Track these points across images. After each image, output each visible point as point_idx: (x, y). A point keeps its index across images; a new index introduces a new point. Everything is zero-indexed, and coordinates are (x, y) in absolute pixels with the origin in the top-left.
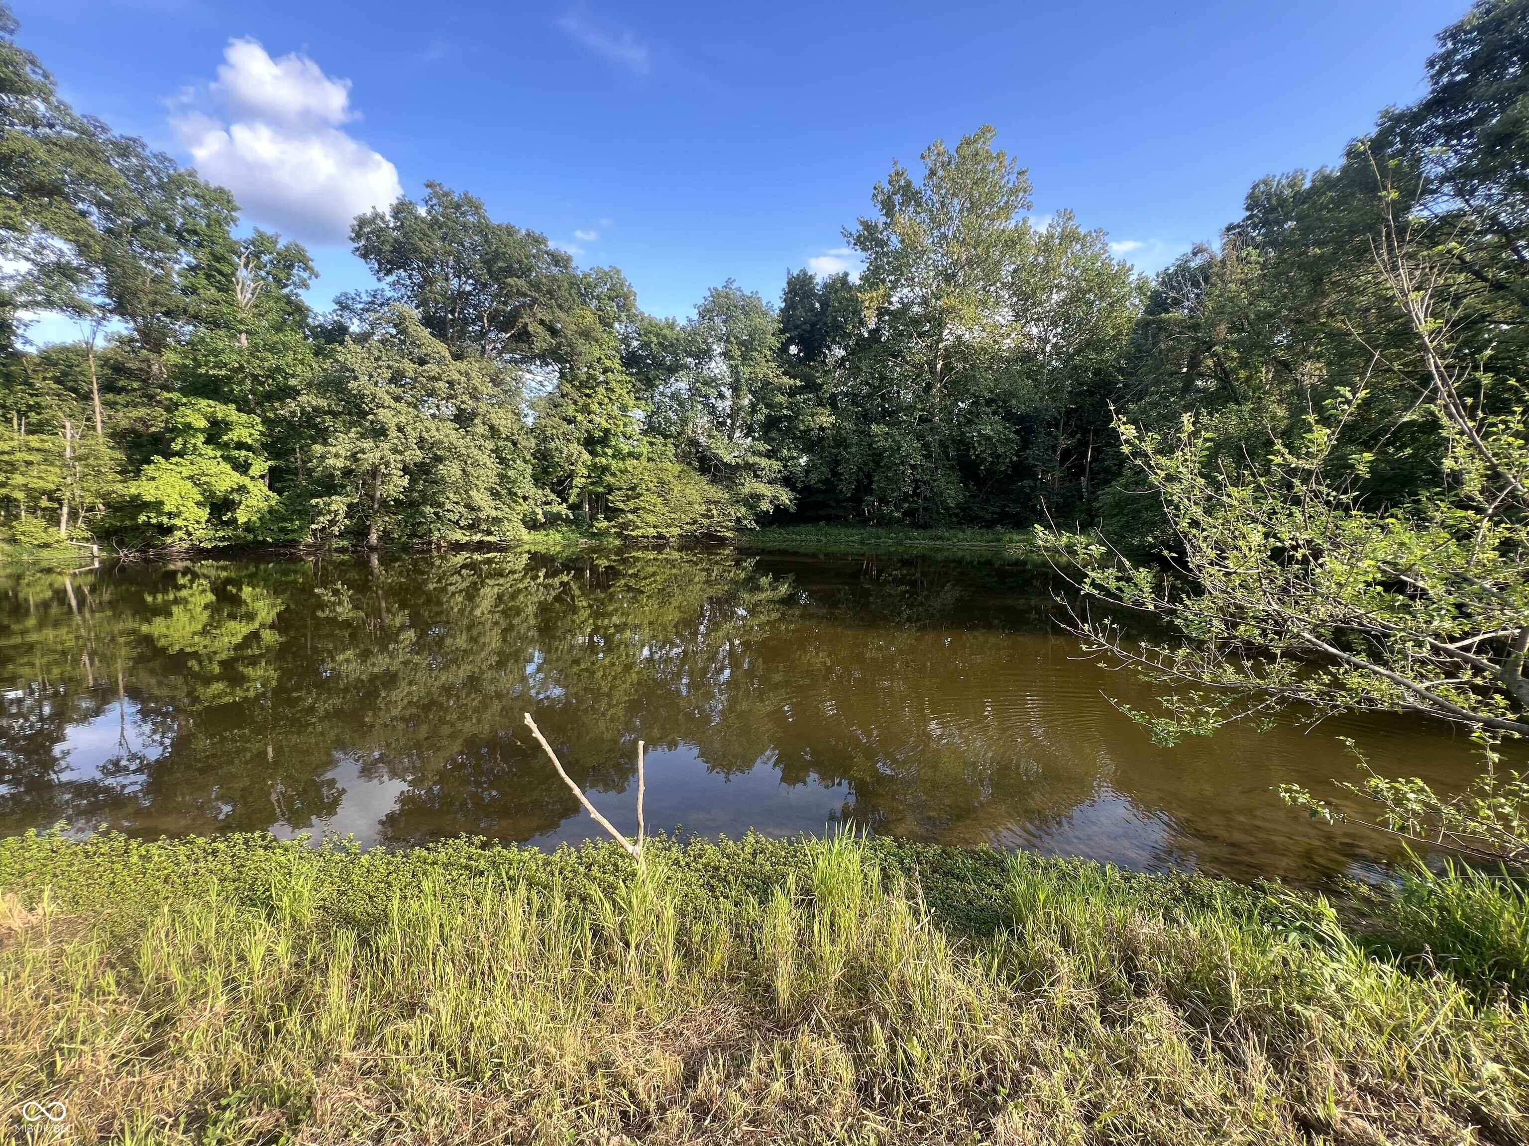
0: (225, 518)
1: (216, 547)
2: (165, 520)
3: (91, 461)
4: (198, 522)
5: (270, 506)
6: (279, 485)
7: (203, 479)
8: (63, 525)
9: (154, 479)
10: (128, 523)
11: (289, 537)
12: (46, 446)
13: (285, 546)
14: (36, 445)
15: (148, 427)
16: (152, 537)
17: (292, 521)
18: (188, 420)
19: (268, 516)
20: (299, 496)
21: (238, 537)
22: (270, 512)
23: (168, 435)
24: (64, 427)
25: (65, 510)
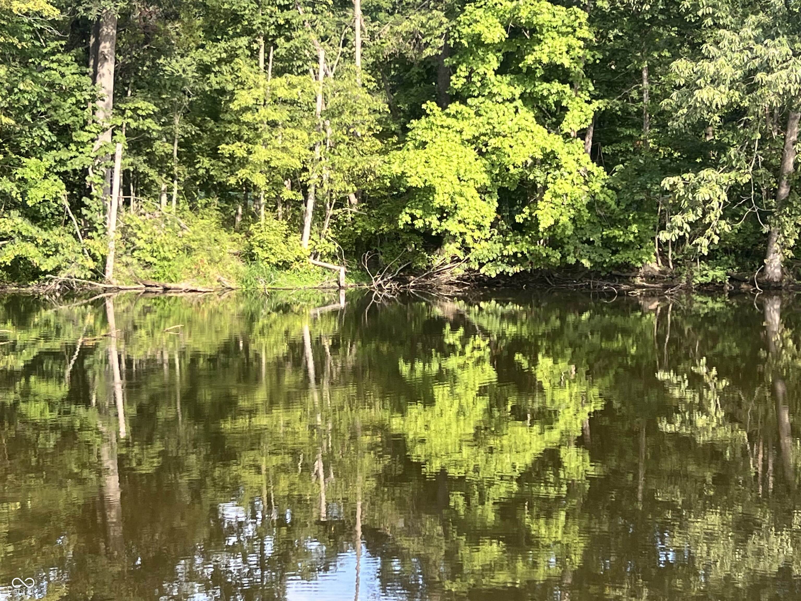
0: (519, 219)
1: (501, 275)
2: (434, 221)
3: (347, 118)
4: (480, 227)
5: (593, 195)
6: (607, 150)
7: (494, 142)
8: (307, 230)
9: (424, 144)
10: (385, 227)
11: (618, 258)
12: (294, 94)
13: (611, 277)
14: (282, 93)
15: (421, 50)
16: (415, 253)
17: (626, 224)
18: (478, 28)
19: (586, 215)
20: (640, 171)
21: (537, 257)
22: (590, 206)
23: (447, 61)
24: (316, 59)
25: (311, 203)
